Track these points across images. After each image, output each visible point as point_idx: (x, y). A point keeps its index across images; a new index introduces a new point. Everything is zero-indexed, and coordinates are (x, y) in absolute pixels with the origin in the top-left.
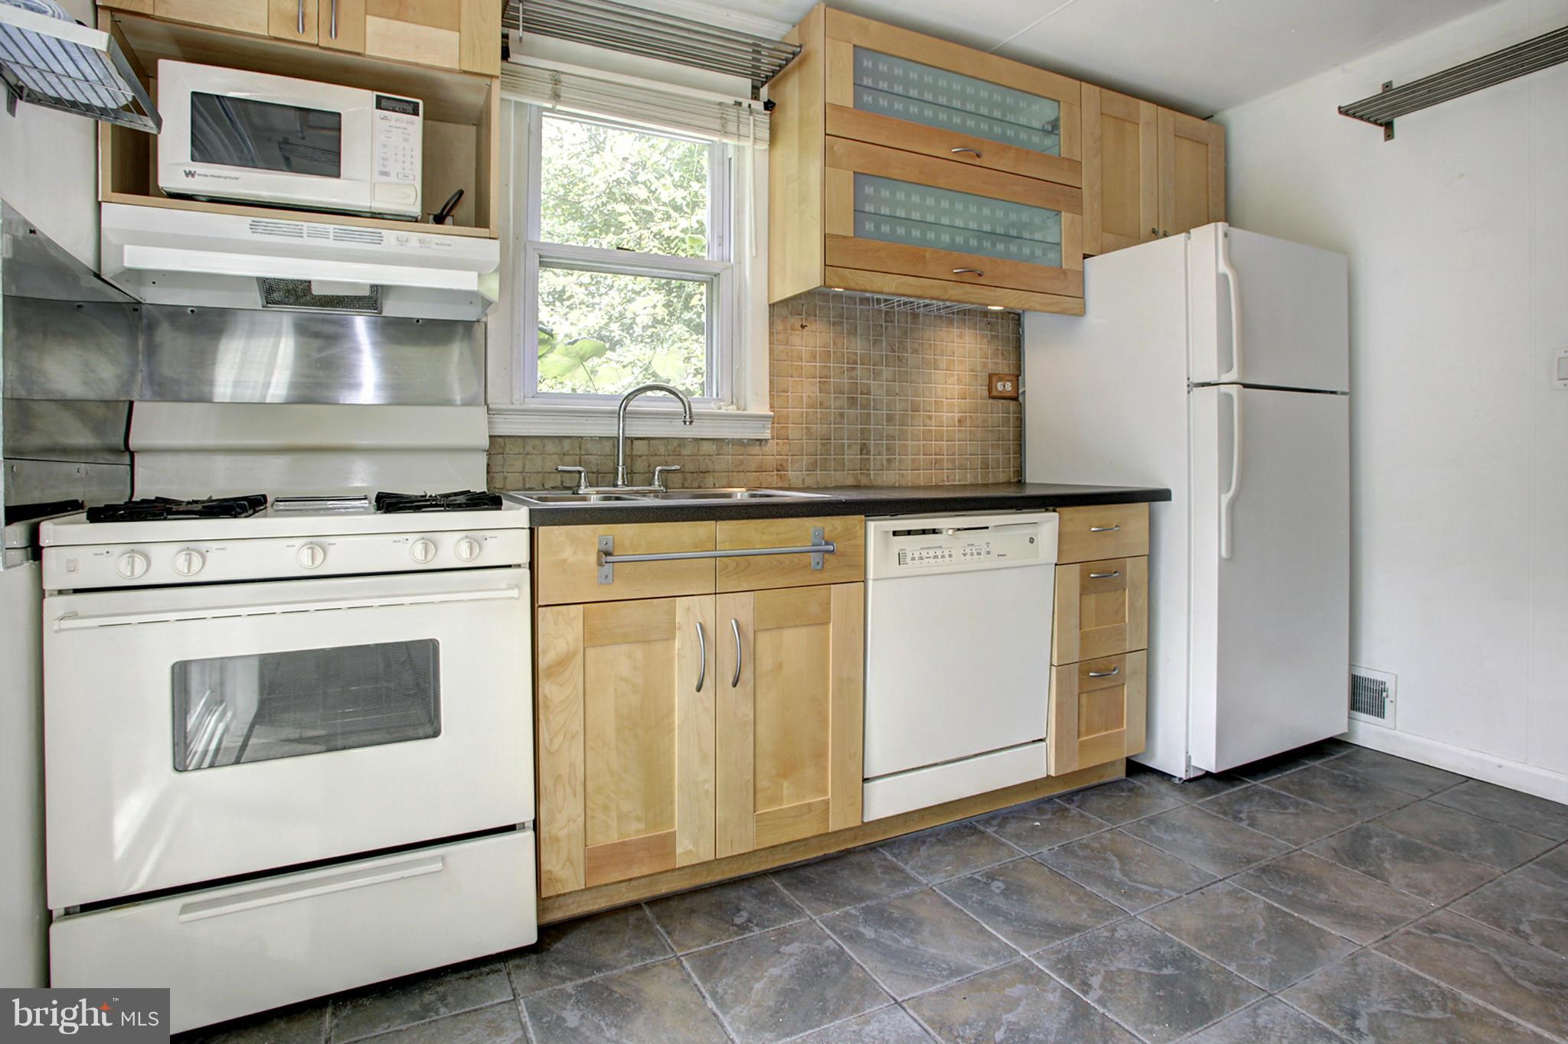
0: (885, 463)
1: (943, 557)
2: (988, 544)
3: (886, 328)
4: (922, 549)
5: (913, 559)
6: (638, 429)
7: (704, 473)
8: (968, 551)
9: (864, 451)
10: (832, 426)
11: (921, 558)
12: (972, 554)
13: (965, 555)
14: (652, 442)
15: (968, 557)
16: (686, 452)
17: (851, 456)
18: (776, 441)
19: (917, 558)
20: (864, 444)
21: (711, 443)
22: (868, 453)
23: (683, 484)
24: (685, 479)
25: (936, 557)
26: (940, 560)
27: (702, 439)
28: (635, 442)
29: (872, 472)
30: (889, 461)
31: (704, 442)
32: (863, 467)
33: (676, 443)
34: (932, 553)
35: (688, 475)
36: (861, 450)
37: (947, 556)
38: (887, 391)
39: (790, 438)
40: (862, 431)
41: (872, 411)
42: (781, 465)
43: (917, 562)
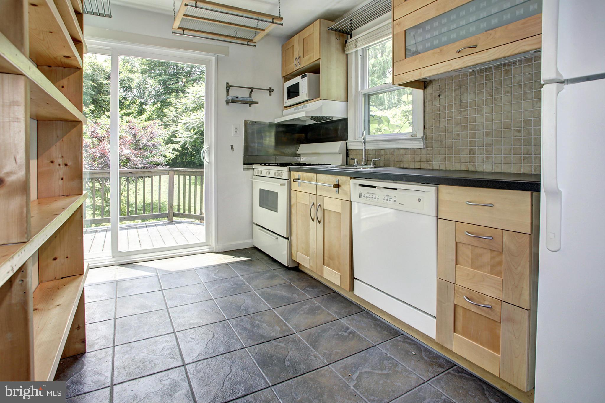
0: (485, 159)
1: (375, 198)
2: (395, 197)
3: (486, 84)
4: (368, 193)
5: (364, 196)
6: (369, 146)
7: (401, 162)
8: (386, 198)
9: (472, 153)
10: (453, 140)
11: (367, 197)
12: (387, 200)
13: (384, 199)
14: (386, 150)
15: (385, 201)
16: (395, 154)
17: (464, 154)
18: (427, 148)
19: (365, 196)
20: (471, 149)
21: (403, 150)
22: (474, 154)
23: (394, 165)
24: (395, 164)
25: (372, 198)
26: (374, 199)
27: (400, 149)
28: (381, 150)
29: (476, 164)
30: (487, 158)
31: (401, 150)
32: (471, 161)
33: (392, 150)
34: (371, 196)
35: (396, 162)
36: (470, 152)
37: (377, 198)
38: (486, 119)
39: (433, 147)
40: (470, 142)
41: (476, 131)
42: (429, 159)
43: (365, 198)
